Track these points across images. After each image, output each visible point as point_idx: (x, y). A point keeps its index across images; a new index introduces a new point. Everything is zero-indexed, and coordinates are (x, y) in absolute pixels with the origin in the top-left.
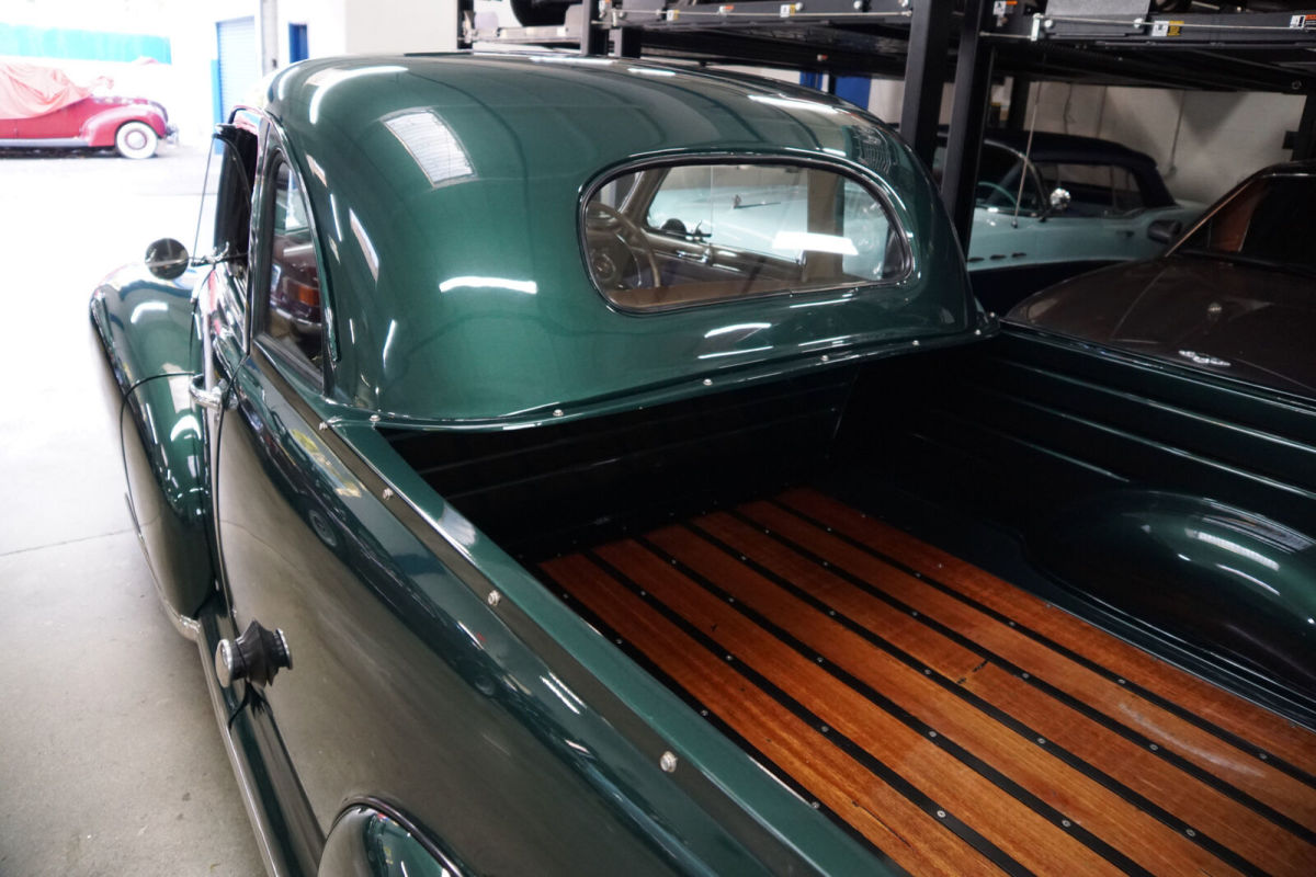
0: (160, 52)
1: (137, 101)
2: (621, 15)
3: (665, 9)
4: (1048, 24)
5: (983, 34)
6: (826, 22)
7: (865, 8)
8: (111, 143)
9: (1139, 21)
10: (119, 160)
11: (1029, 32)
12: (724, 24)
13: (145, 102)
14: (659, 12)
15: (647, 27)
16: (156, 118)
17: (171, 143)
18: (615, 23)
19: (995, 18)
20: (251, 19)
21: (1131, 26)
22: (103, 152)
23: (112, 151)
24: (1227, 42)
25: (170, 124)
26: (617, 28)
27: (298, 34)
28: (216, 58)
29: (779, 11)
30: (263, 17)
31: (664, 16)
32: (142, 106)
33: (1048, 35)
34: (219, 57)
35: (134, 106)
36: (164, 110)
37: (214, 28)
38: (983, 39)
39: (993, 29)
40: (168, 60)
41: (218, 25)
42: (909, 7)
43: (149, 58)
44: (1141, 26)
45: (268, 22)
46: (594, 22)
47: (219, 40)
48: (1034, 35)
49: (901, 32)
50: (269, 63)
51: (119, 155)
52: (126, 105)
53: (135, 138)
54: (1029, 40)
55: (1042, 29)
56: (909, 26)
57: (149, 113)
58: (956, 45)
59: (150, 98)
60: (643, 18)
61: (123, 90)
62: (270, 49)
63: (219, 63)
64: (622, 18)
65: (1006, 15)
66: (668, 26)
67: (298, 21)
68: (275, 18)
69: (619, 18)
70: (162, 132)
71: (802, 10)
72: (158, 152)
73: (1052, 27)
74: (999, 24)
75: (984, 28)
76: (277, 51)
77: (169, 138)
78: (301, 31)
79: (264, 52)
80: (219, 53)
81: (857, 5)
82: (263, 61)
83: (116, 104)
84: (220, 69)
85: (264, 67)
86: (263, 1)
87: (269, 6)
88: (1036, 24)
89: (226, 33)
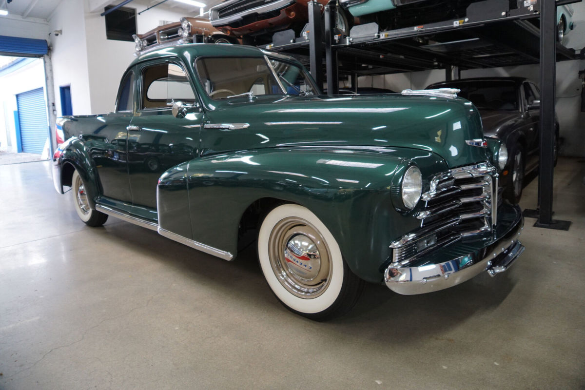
4: (351, 39)
5: (332, 46)
7: (294, 41)
9: (376, 34)
11: (346, 43)
19: (335, 41)
20: (42, 89)
21: (374, 36)
28: (16, 110)
30: (47, 87)
33: (352, 43)
34: (18, 109)
37: (15, 98)
38: (332, 48)
39: (335, 44)
41: (17, 96)
42: (308, 39)
44: (377, 36)
45: (50, 88)
47: (18, 102)
49: (306, 48)
50: (51, 105)
54: (346, 46)
55: (350, 41)
56: (309, 45)
62: (51, 100)
63: (18, 112)
65: (339, 40)
67: (65, 85)
68: (53, 86)
73: (352, 40)
74: (337, 42)
75: (332, 44)
76: (54, 99)
78: (66, 91)
79: (48, 102)
80: (18, 108)
81: (292, 41)
84: (19, 115)
85: (49, 106)
86: (47, 79)
87: (49, 81)
88: (347, 40)
89: (21, 99)
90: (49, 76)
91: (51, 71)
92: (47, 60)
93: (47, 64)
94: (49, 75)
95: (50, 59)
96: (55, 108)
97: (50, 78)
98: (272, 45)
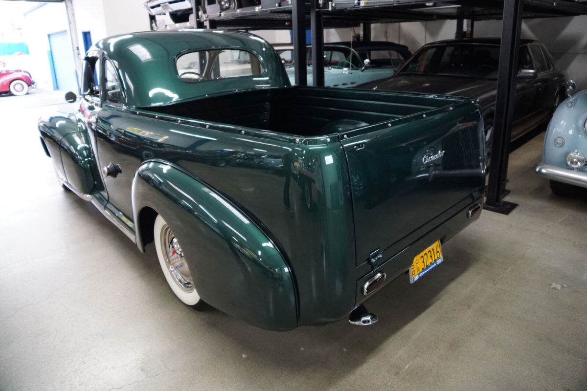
0: (24, 49)
1: (17, 71)
2: (206, 16)
3: (221, 12)
4: (333, 5)
5: (317, 10)
6: (269, 12)
7: (280, 5)
8: (8, 90)
10: (12, 97)
11: (328, 8)
12: (240, 16)
13: (21, 71)
14: (218, 14)
15: (216, 19)
16: (26, 77)
17: (33, 88)
18: (205, 19)
19: (319, 5)
20: (65, 31)
21: (354, 3)
22: (4, 94)
23: (8, 93)
24: (379, 5)
25: (32, 79)
26: (206, 20)
27: (86, 36)
28: (49, 50)
29: (255, 9)
30: (70, 30)
31: (220, 15)
32: (19, 73)
33: (335, 8)
34: (51, 49)
35: (16, 73)
36: (29, 74)
37: (47, 37)
38: (317, 12)
39: (320, 8)
40: (28, 52)
41: (49, 36)
42: (291, 4)
43: (20, 52)
44: (357, 3)
45: (73, 32)
46: (198, 20)
47: (50, 42)
48: (330, 9)
49: (289, 12)
50: (75, 48)
51: (12, 95)
52: (12, 73)
53: (18, 87)
54: (328, 11)
55: (332, 6)
56: (292, 10)
57: (23, 75)
58: (309, 13)
59: (23, 70)
60: (214, 16)
61: (10, 67)
62: (75, 42)
63: (51, 51)
64: (207, 17)
65: (323, 3)
66: (222, 18)
67: (86, 30)
68: (76, 30)
69: (206, 17)
70: (30, 83)
71: (262, 8)
72: (29, 92)
73: (335, 5)
74: (321, 6)
75: (317, 8)
76: (78, 44)
77: (33, 86)
78: (88, 34)
79: (73, 44)
80: (51, 47)
81: (277, 5)
82: (73, 48)
83: (8, 73)
84: (52, 54)
85: (73, 50)
86: (70, 23)
87: (72, 26)
88: (330, 5)
89: (53, 38)
90: (71, 22)
91: (73, 15)
92: (69, 4)
93: (69, 8)
94: (72, 19)
95: (71, 3)
96: (79, 52)
97: (72, 22)
98: (260, 7)
